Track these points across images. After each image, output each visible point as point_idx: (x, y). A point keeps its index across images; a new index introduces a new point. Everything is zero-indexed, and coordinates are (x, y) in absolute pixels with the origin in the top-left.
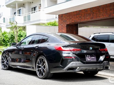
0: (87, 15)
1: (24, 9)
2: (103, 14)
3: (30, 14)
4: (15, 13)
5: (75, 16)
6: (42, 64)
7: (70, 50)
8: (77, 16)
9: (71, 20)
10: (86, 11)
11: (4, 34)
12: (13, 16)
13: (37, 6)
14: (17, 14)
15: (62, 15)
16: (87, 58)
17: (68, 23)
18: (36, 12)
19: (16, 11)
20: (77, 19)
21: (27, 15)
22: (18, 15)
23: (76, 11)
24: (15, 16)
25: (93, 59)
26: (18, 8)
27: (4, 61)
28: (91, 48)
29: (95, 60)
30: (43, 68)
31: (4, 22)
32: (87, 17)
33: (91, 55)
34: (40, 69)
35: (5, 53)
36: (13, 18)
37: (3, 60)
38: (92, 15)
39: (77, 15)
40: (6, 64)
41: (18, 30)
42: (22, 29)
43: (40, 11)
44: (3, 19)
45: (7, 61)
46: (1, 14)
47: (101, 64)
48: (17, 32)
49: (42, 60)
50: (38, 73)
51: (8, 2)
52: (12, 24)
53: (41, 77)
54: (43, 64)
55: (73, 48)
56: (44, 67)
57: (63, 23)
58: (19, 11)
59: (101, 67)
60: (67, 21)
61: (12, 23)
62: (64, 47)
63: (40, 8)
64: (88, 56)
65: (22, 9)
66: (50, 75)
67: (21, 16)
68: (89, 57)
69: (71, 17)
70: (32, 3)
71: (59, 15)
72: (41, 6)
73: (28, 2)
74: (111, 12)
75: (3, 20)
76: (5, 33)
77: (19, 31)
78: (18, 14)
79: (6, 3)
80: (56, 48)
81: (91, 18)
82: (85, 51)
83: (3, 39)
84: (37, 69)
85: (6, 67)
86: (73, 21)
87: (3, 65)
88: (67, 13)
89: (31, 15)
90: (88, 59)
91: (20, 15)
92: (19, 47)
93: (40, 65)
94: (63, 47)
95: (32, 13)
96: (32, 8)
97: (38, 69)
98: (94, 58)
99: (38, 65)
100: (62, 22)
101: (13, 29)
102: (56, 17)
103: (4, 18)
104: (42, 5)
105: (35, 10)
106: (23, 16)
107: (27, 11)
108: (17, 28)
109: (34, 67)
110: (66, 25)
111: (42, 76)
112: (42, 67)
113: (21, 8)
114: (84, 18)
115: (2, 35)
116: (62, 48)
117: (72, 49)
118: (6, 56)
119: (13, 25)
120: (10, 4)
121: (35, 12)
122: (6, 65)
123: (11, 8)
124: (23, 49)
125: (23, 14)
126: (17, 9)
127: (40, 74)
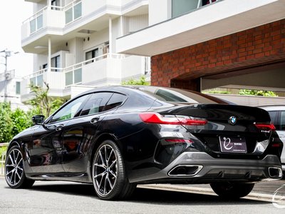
0: (224, 52)
1: (67, 55)
2: (262, 48)
3: (81, 65)
4: (44, 66)
5: (193, 58)
6: (107, 161)
7: (180, 123)
8: (197, 57)
9: (183, 68)
10: (219, 42)
11: (15, 116)
12: (40, 72)
13: (99, 47)
14: (49, 67)
15: (161, 55)
16: (223, 145)
17: (176, 76)
18: (97, 60)
19: (47, 60)
20: (199, 64)
21: (74, 69)
22: (52, 70)
23: (196, 45)
24: (46, 71)
25: (238, 147)
26: (52, 53)
27: (13, 165)
28: (234, 120)
29: (244, 151)
30: (111, 172)
31: (18, 91)
32: (223, 59)
33: (234, 136)
34: (103, 174)
35: (16, 144)
36: (40, 77)
37: (11, 163)
38: (234, 52)
39: (197, 53)
40: (16, 172)
41: (51, 104)
42: (60, 101)
43: (105, 57)
44: (15, 84)
45: (21, 165)
46: (12, 73)
47: (260, 162)
48: (48, 110)
49: (109, 150)
50: (97, 186)
51: (28, 39)
52: (36, 90)
53: (105, 194)
54: (110, 163)
55: (188, 118)
56: (114, 169)
57: (162, 76)
58: (55, 60)
59: (260, 168)
60: (174, 71)
61: (37, 88)
62: (163, 114)
63: (105, 51)
64: (225, 138)
65: (61, 56)
66: (127, 188)
67: (59, 71)
68: (228, 141)
69: (182, 60)
70: (87, 39)
71: (152, 58)
72: (108, 46)
73: (76, 38)
74: (282, 42)
75: (15, 89)
76: (18, 113)
77: (54, 106)
78: (52, 66)
79: (22, 42)
80: (145, 119)
81: (233, 61)
82: (221, 127)
83: (13, 130)
84: (94, 177)
85: (17, 179)
86: (188, 71)
87: (9, 175)
88: (174, 52)
89: (84, 68)
90: (226, 146)
91: (56, 70)
92: (51, 126)
93: (103, 165)
94: (161, 113)
95: (87, 63)
96: (87, 53)
97: (96, 176)
98: (240, 144)
99: (96, 164)
100: (160, 73)
101: (39, 102)
102: (146, 73)
103: (18, 83)
104: (110, 44)
105: (93, 57)
106: (65, 72)
107: (75, 60)
108: (49, 101)
109: (88, 171)
110: (169, 81)
111: (108, 192)
112: (108, 169)
113: (60, 53)
114: (214, 61)
115: (12, 118)
116: (159, 116)
117: (184, 119)
118: (16, 152)
119: (40, 94)
120: (32, 43)
121: (93, 61)
122: (17, 175)
123: (36, 55)
124: (60, 129)
125: (64, 66)
126: (50, 56)
127: (102, 187)
